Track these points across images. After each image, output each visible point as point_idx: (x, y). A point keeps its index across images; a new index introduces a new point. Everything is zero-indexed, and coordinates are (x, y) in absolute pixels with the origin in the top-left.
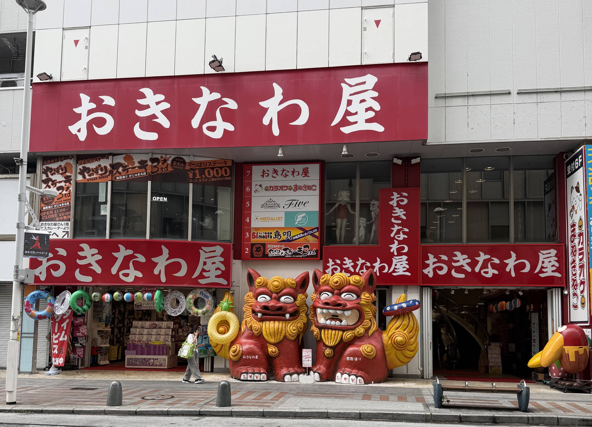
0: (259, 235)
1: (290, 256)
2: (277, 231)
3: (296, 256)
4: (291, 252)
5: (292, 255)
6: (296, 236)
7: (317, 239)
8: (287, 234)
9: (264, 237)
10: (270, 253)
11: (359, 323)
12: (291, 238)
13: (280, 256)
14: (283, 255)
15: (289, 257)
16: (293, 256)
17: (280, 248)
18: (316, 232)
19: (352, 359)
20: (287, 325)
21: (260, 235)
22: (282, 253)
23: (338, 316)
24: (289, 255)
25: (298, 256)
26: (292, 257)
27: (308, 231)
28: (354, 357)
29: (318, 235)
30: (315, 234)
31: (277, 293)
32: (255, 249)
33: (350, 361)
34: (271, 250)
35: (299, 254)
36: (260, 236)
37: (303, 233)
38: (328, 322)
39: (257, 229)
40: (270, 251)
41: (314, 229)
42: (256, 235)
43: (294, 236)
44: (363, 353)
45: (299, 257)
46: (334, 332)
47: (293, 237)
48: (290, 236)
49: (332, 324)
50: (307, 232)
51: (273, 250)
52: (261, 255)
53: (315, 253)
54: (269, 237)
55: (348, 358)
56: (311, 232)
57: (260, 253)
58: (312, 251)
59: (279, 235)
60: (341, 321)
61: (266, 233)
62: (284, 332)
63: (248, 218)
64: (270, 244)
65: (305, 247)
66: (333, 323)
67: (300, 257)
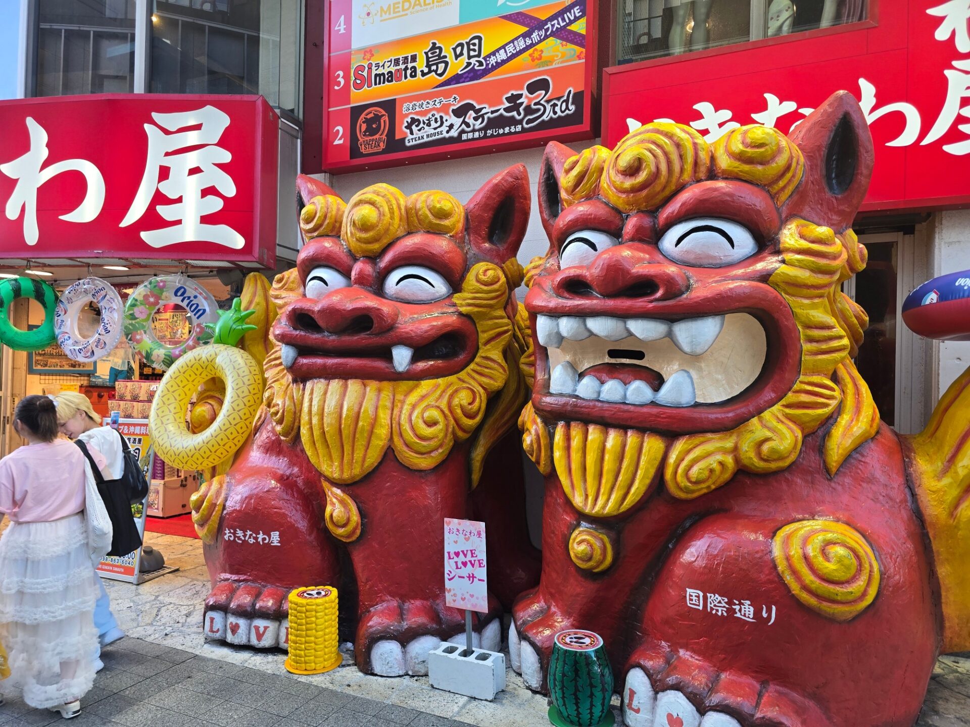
0: (374, 72)
1: (477, 135)
2: (434, 44)
3: (501, 131)
4: (482, 116)
5: (485, 129)
6: (498, 50)
7: (578, 49)
8: (469, 50)
9: (390, 77)
10: (412, 133)
11: (769, 395)
12: (481, 64)
13: (444, 138)
14: (454, 133)
15: (473, 139)
16: (489, 132)
17: (444, 109)
18: (577, 19)
19: (717, 603)
20: (403, 402)
21: (380, 71)
22: (451, 127)
23: (640, 355)
24: (474, 131)
25: (507, 130)
26: (485, 136)
27: (545, 22)
28: (732, 594)
29: (583, 32)
30: (574, 27)
31: (373, 258)
32: (364, 127)
33: (706, 614)
34: (414, 121)
35: (513, 122)
36: (379, 75)
37: (525, 35)
38: (587, 388)
39: (368, 52)
40: (409, 127)
41: (569, 9)
42: (365, 74)
43: (494, 54)
44: (789, 579)
45: (510, 133)
46: (613, 438)
47: (489, 56)
48: (479, 55)
49: (604, 396)
50: (539, 25)
51: (421, 119)
52: (382, 146)
53: (572, 108)
54: (409, 72)
55: (693, 596)
56: (558, 24)
57: (377, 136)
58: (558, 99)
59: (442, 59)
60: (657, 381)
61: (397, 62)
62: (382, 432)
63: (342, 18)
64: (410, 99)
65: (532, 88)
66: (612, 390)
67: (516, 133)
